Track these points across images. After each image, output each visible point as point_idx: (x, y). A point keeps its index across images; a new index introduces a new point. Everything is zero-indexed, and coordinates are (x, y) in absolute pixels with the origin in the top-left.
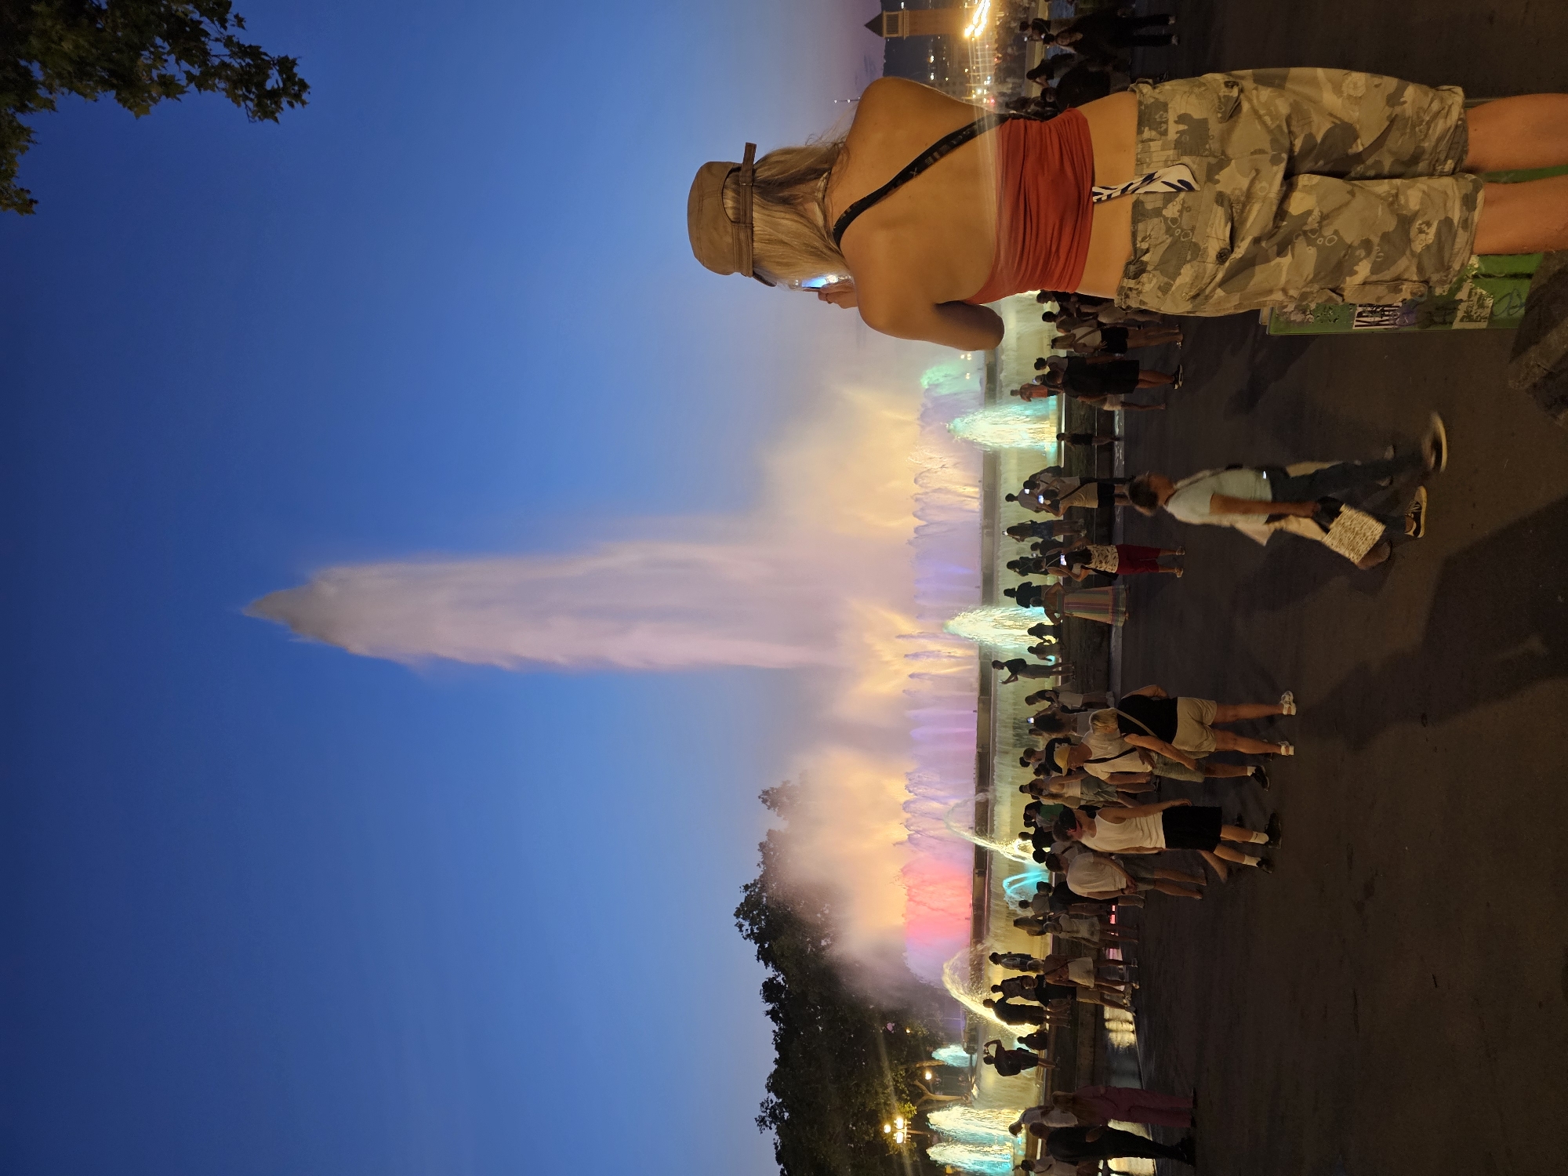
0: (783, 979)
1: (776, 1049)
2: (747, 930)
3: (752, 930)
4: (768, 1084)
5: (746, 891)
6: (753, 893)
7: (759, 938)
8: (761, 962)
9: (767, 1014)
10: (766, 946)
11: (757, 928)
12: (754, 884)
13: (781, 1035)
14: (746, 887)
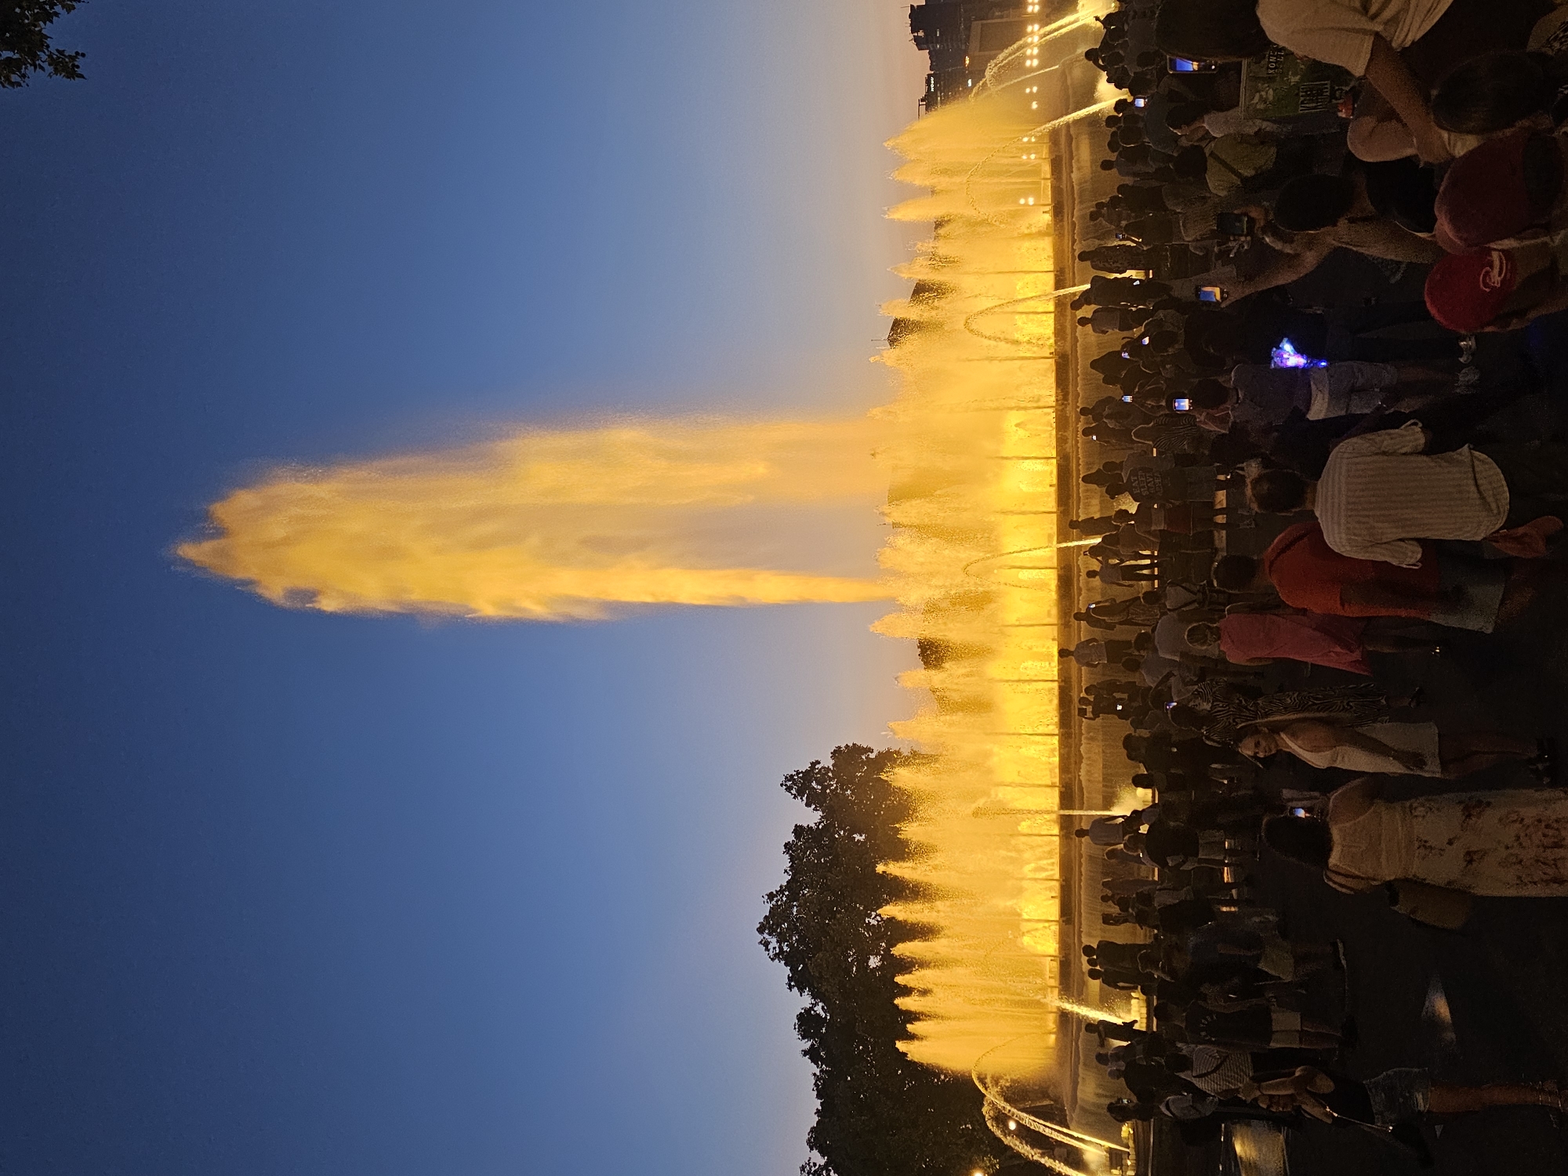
0: (823, 1008)
1: (819, 1096)
2: (774, 948)
3: (781, 948)
4: (809, 1142)
5: (771, 900)
6: (779, 903)
7: (789, 959)
8: (796, 988)
9: (805, 1055)
10: (800, 968)
11: (787, 945)
12: (781, 891)
13: (821, 1079)
14: (771, 896)
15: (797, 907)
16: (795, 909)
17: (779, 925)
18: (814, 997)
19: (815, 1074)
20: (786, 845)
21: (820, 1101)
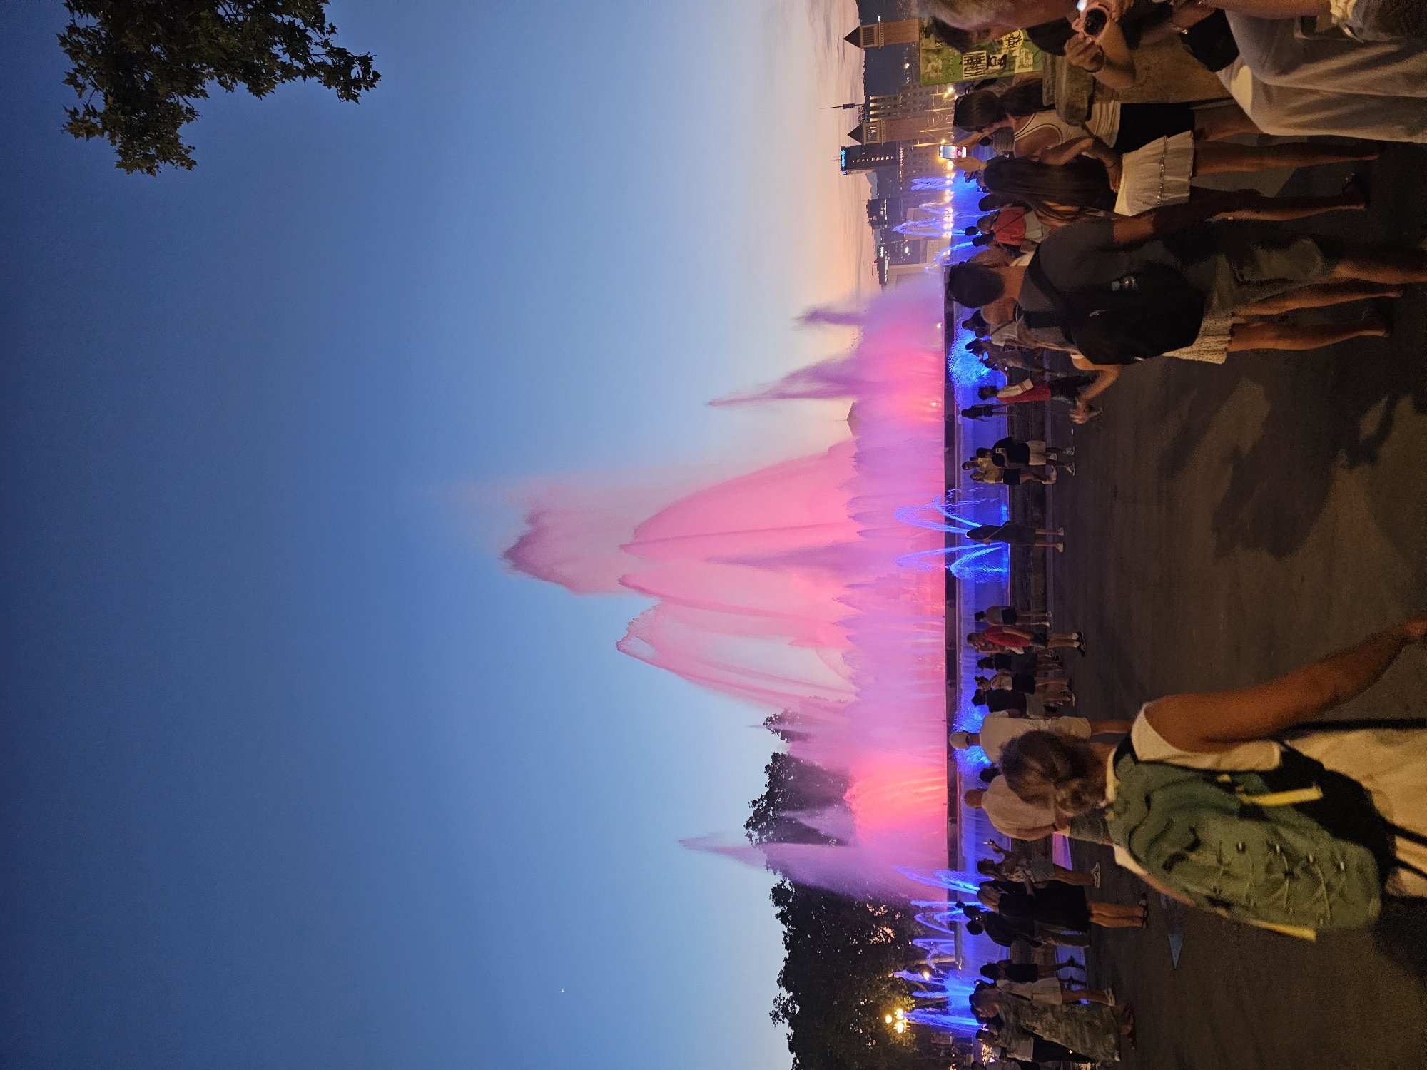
0: (790, 884)
1: (787, 949)
2: (756, 839)
3: (761, 839)
4: (778, 981)
5: (754, 806)
6: (761, 808)
8: (771, 870)
9: (777, 918)
11: (765, 838)
12: (762, 799)
13: (791, 936)
14: (754, 803)
15: (773, 811)
16: (771, 813)
17: (759, 822)
18: (784, 877)
19: (784, 932)
20: (766, 767)
21: (787, 952)
